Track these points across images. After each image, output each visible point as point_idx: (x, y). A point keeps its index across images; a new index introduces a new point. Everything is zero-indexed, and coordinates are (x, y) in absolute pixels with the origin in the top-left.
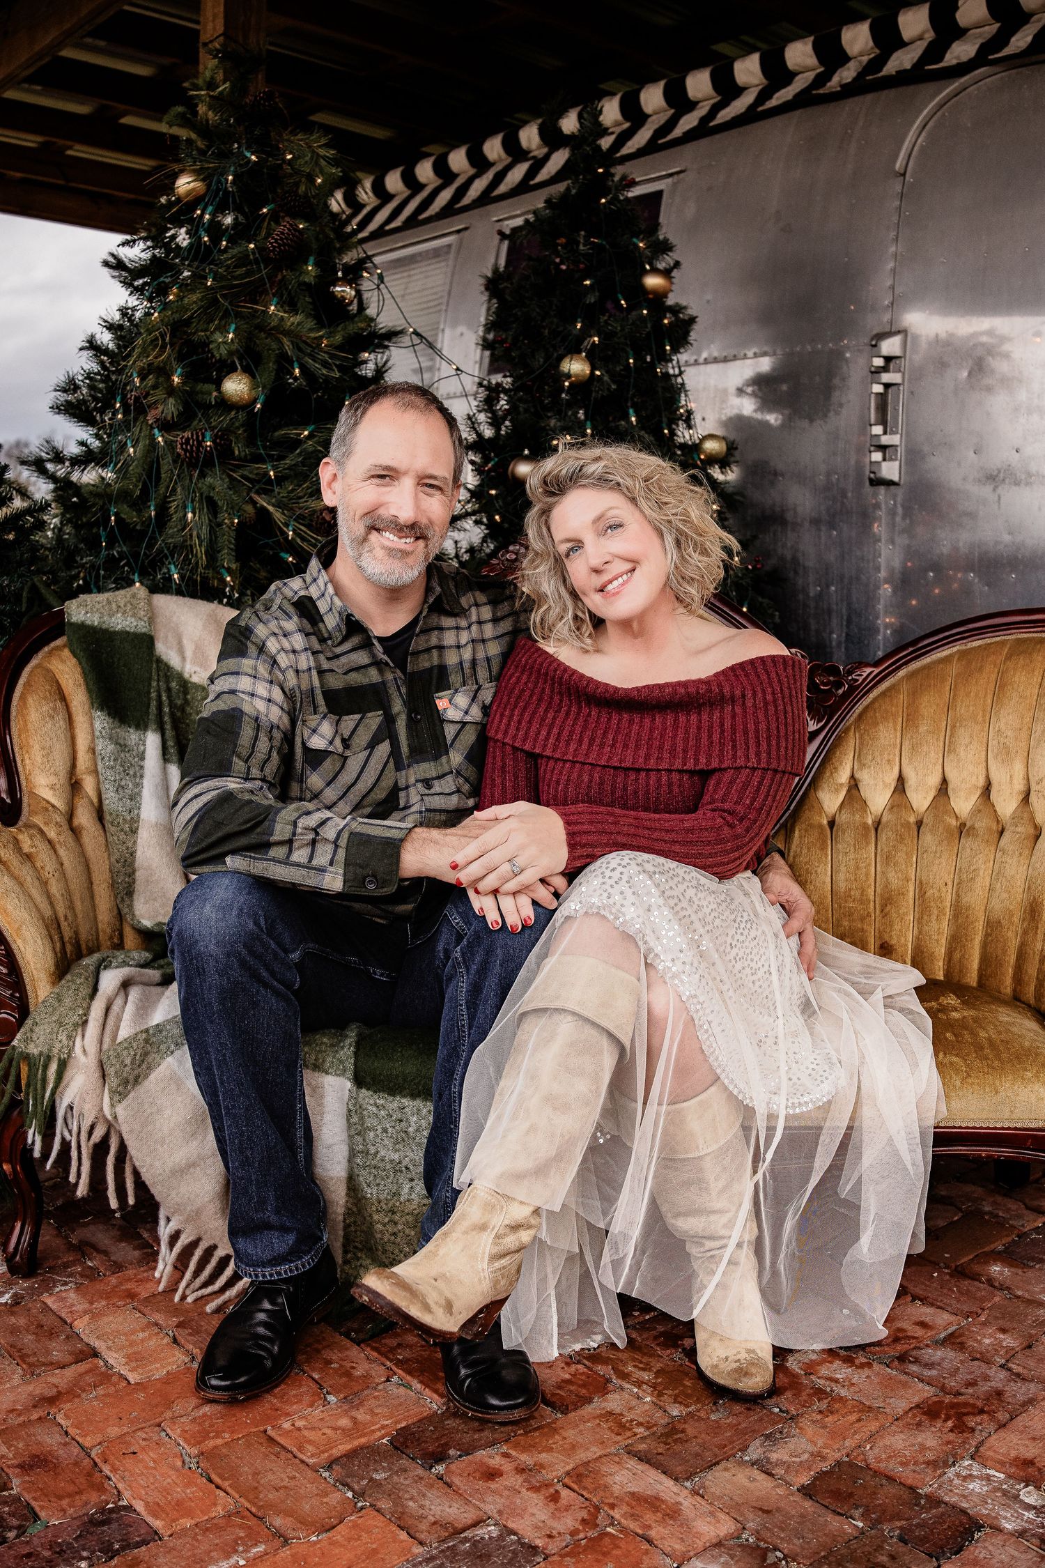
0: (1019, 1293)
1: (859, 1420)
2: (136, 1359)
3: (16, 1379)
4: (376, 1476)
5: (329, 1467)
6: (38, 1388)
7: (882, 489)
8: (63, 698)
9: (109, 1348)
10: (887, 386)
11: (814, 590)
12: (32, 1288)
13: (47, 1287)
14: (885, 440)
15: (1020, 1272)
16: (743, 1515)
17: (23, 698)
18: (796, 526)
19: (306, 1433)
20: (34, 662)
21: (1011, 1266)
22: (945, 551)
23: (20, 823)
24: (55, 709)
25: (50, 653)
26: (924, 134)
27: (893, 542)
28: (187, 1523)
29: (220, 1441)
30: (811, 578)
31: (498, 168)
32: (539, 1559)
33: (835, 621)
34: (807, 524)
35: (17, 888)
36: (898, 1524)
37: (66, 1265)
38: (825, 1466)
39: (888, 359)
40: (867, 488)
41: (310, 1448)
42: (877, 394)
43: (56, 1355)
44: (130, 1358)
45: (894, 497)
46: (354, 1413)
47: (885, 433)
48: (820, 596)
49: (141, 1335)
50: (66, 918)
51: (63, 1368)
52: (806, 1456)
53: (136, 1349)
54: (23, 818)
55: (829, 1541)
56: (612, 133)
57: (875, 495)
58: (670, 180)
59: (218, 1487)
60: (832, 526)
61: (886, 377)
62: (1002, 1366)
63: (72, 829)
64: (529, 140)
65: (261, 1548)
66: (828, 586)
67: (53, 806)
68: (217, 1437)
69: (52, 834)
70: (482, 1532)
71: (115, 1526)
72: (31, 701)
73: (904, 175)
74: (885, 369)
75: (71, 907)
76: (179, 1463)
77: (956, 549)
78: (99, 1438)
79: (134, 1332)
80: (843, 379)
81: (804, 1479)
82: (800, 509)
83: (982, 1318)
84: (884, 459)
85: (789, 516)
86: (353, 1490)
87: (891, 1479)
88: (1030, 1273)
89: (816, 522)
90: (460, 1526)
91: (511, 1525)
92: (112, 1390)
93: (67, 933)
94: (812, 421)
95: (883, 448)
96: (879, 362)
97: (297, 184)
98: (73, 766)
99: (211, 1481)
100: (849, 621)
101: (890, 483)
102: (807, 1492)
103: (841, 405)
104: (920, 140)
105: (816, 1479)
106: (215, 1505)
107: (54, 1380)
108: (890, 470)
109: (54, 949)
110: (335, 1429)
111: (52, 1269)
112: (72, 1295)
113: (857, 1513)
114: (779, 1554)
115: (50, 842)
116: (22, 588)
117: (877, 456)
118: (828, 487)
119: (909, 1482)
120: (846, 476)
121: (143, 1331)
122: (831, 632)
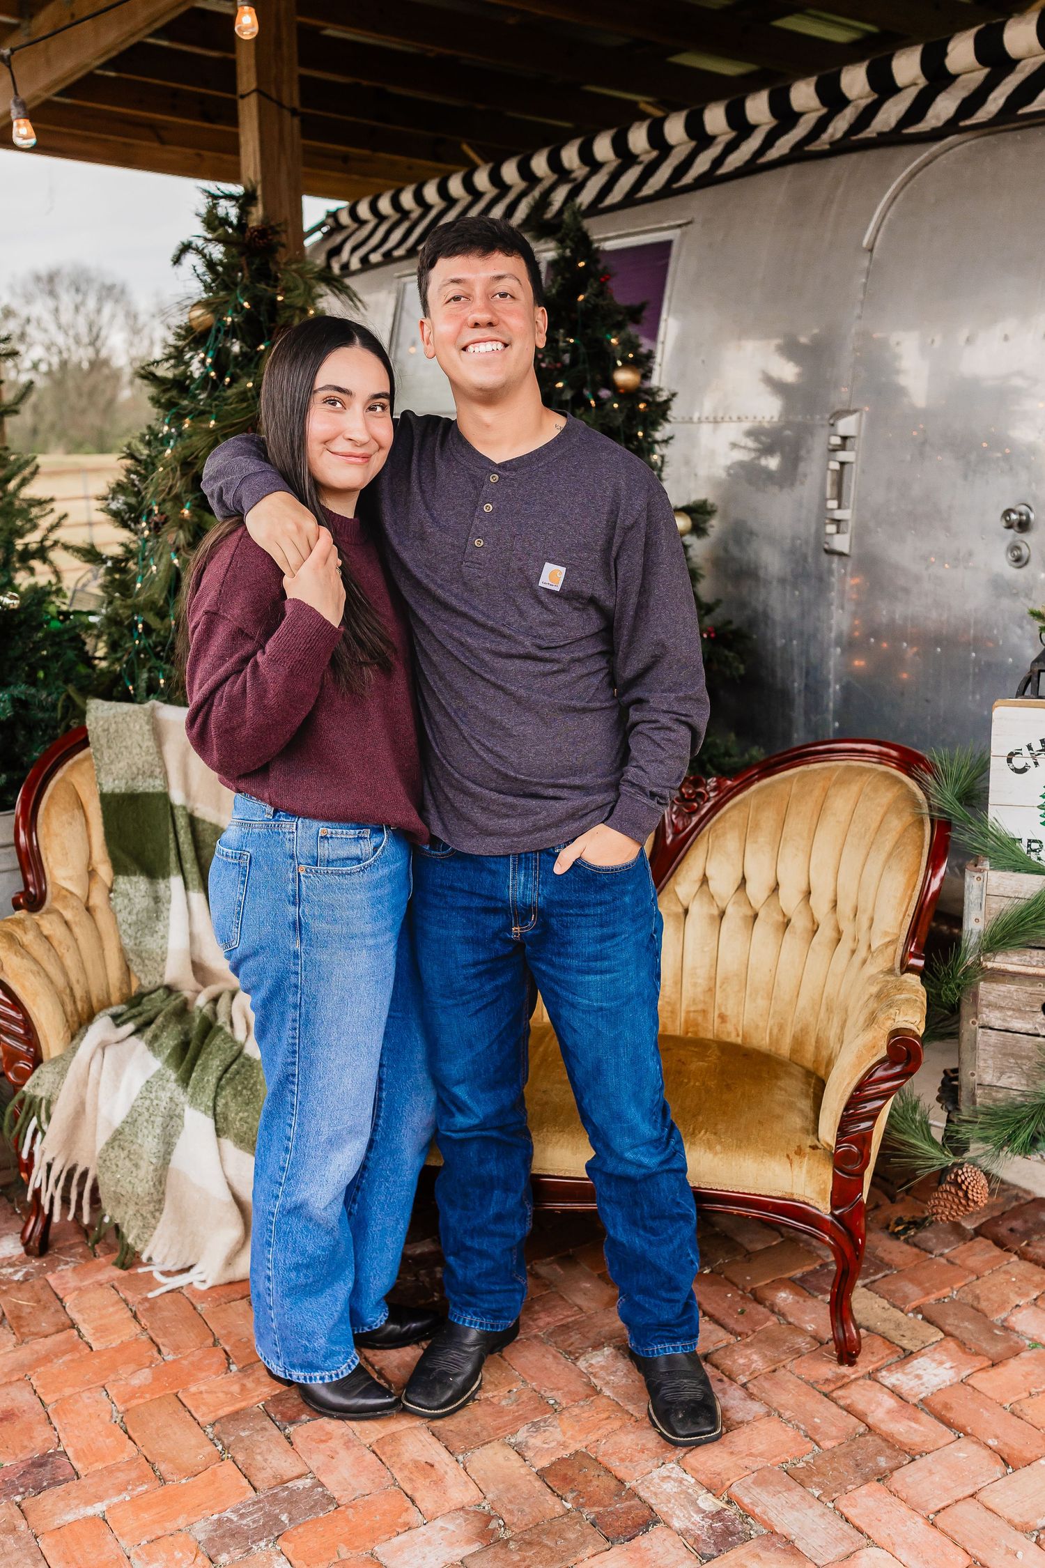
0: (791, 1320)
1: (608, 1418)
2: (101, 1331)
3: (10, 1347)
4: (243, 1434)
5: (213, 1425)
6: (24, 1354)
7: (836, 559)
8: (81, 807)
9: (84, 1320)
10: (842, 464)
11: (780, 642)
12: (41, 1267)
13: (52, 1267)
14: (838, 515)
15: (801, 1300)
16: (487, 1487)
17: (47, 809)
18: (767, 583)
19: (205, 1396)
20: (59, 775)
21: (797, 1294)
22: (884, 620)
23: (44, 908)
24: (73, 817)
25: (72, 767)
26: (893, 208)
27: (843, 608)
28: (99, 1466)
29: (141, 1401)
30: (778, 631)
31: (546, 184)
32: (331, 1508)
33: (796, 671)
34: (775, 583)
35: (35, 968)
36: (596, 1509)
37: (72, 1247)
38: (565, 1454)
39: (844, 438)
40: (824, 557)
41: (204, 1409)
42: (833, 471)
43: (45, 1326)
44: (97, 1330)
45: (845, 567)
46: (245, 1381)
47: (839, 507)
48: (784, 648)
49: (111, 1310)
50: (78, 981)
51: (46, 1337)
52: (553, 1444)
53: (103, 1322)
54: (47, 904)
55: (539, 1515)
56: (641, 163)
57: (831, 562)
58: (678, 231)
59: (130, 1438)
60: (795, 586)
61: (843, 456)
62: (744, 1386)
63: (88, 909)
64: (570, 160)
65: (145, 1487)
66: (791, 640)
67: (71, 893)
68: (141, 1397)
69: (68, 915)
70: (300, 1484)
71: (48, 1468)
72: (53, 812)
73: (871, 250)
74: (843, 447)
75: (84, 970)
76: (108, 1418)
77: (893, 620)
78: (57, 1396)
79: (105, 1307)
80: (808, 452)
81: (545, 1463)
82: (770, 568)
83: (748, 1340)
84: (838, 532)
85: (762, 573)
86: (223, 1443)
87: (608, 1471)
88: (810, 1303)
89: (782, 581)
90: (285, 1478)
91: (323, 1479)
92: (77, 1355)
93: (79, 993)
94: (781, 487)
95: (838, 522)
96: (836, 441)
97: (292, 317)
98: (90, 857)
99: (126, 1432)
100: (807, 673)
101: (841, 554)
102: (542, 1474)
103: (805, 476)
104: (889, 215)
105: (553, 1464)
106: (123, 1452)
107: (37, 1347)
108: (841, 543)
109: (65, 1012)
110: (227, 1393)
111: (61, 1251)
112: (70, 1274)
113: (570, 1496)
114: (501, 1522)
115: (66, 923)
116: (58, 699)
117: (831, 528)
118: (793, 551)
119: (620, 1475)
120: (807, 543)
121: (113, 1305)
122: (793, 681)
